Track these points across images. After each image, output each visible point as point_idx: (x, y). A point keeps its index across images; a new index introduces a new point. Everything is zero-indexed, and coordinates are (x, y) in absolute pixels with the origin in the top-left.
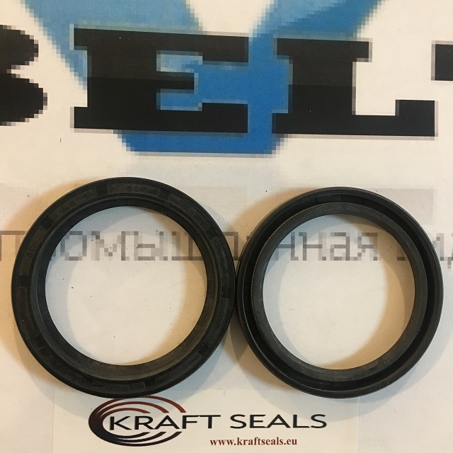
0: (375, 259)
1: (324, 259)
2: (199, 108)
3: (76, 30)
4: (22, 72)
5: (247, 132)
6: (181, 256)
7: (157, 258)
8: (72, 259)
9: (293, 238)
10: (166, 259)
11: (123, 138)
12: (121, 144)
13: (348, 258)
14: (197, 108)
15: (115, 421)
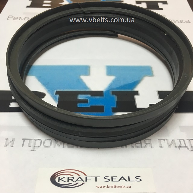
0: (152, 147)
1: (133, 147)
3: (56, 91)
5: (104, 112)
7: (75, 147)
8: (46, 147)
13: (142, 147)
14: (89, 107)
15: (60, 179)
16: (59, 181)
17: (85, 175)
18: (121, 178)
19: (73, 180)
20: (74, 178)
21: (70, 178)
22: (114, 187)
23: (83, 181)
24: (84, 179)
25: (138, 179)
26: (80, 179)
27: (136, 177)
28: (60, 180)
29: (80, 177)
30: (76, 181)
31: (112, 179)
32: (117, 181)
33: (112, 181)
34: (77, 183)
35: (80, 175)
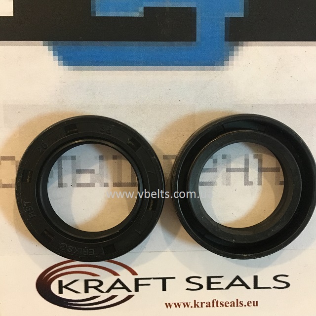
2: (140, 13)
5: (195, 40)
6: (123, 181)
7: (97, 184)
9: (247, 162)
10: (106, 185)
11: (53, 50)
12: (52, 57)
14: (138, 13)
15: (64, 285)
16: (61, 292)
17: (134, 273)
18: (234, 280)
19: (99, 288)
20: (101, 283)
21: (91, 284)
22: (214, 303)
23: (129, 290)
24: (132, 286)
25: (282, 282)
26: (118, 285)
27: (275, 278)
28: (64, 289)
29: (118, 281)
30: (108, 291)
31: (209, 283)
32: (222, 289)
33: (209, 288)
34: (113, 297)
35: (118, 275)
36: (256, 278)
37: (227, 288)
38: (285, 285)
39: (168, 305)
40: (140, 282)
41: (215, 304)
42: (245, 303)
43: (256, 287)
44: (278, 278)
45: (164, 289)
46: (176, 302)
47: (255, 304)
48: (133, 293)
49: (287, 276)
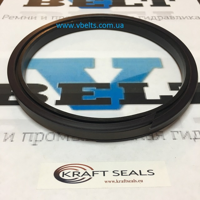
0: (164, 139)
1: (144, 140)
3: (59, 84)
4: (42, 93)
5: (111, 104)
7: (80, 140)
8: (49, 141)
12: (70, 108)
13: (153, 139)
14: (95, 99)
15: (65, 173)
16: (63, 176)
17: (92, 169)
18: (132, 172)
19: (78, 175)
20: (79, 173)
21: (75, 173)
23: (90, 176)
24: (91, 174)
26: (86, 174)
29: (86, 172)
30: (82, 176)
31: (122, 173)
32: (127, 175)
33: (122, 175)
34: (84, 178)
35: (86, 170)
36: (140, 171)
37: (129, 175)
38: (152, 174)
39: (106, 182)
40: (95, 173)
41: (125, 181)
42: (137, 181)
43: (141, 174)
44: (149, 171)
45: (104, 175)
46: (109, 180)
47: (142, 181)
48: (92, 177)
49: (152, 170)
